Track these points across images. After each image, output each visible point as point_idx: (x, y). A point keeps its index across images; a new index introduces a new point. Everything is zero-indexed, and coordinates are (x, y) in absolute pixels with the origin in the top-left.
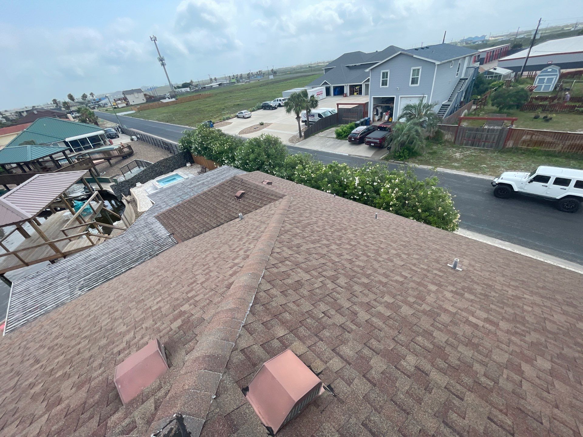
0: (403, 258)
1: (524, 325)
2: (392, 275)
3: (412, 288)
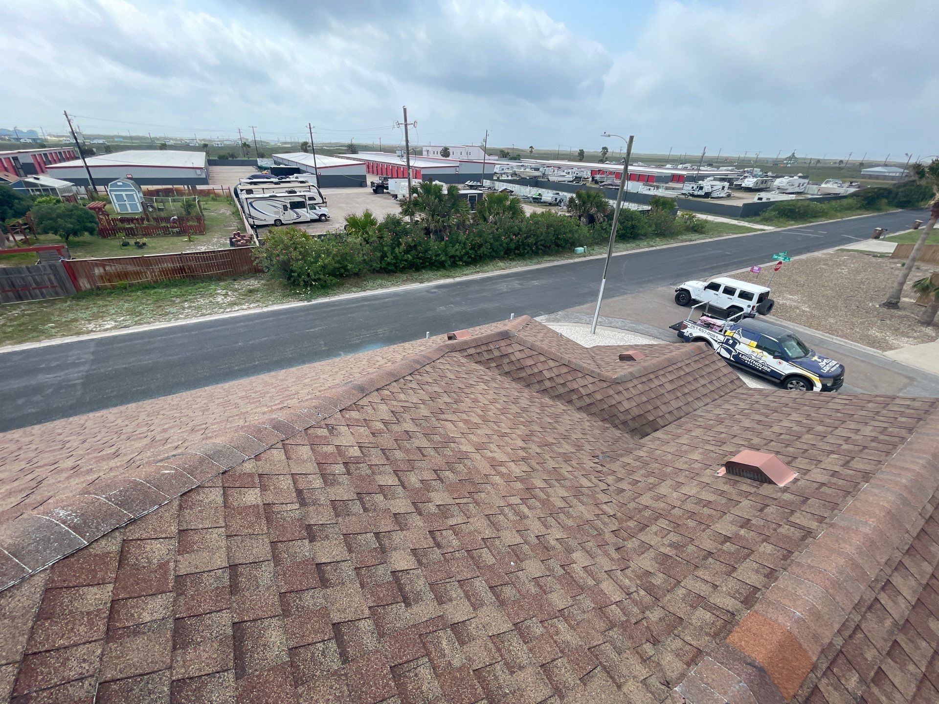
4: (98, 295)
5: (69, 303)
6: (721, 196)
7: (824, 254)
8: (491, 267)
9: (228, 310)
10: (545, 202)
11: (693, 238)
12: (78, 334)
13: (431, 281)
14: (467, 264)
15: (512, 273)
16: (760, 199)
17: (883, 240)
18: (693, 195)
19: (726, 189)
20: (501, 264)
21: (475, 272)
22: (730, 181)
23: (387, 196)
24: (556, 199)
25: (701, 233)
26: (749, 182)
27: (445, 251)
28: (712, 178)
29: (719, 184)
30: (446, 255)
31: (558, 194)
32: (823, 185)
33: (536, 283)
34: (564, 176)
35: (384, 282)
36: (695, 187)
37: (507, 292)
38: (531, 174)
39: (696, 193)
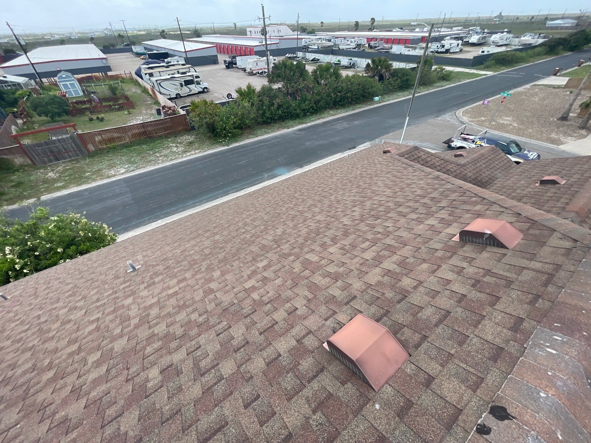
0: (80, 307)
1: (197, 263)
2: (79, 333)
3: (111, 321)
4: (101, 154)
5: (88, 160)
6: (456, 51)
7: (524, 89)
8: (326, 114)
9: (185, 156)
10: (343, 66)
11: (443, 85)
12: (109, 177)
13: (293, 127)
14: (312, 114)
15: (339, 118)
16: (483, 52)
17: (559, 76)
18: (437, 52)
19: (460, 45)
20: (331, 112)
21: (318, 119)
22: (461, 39)
23: (236, 70)
24: (350, 63)
25: (448, 80)
26: (474, 39)
27: (299, 106)
28: (449, 38)
29: (455, 42)
30: (300, 109)
31: (351, 59)
32: (522, 38)
33: (357, 123)
34: (349, 45)
35: (266, 130)
36: (439, 46)
37: (342, 130)
38: (326, 45)
39: (439, 50)
